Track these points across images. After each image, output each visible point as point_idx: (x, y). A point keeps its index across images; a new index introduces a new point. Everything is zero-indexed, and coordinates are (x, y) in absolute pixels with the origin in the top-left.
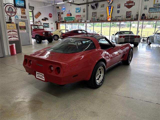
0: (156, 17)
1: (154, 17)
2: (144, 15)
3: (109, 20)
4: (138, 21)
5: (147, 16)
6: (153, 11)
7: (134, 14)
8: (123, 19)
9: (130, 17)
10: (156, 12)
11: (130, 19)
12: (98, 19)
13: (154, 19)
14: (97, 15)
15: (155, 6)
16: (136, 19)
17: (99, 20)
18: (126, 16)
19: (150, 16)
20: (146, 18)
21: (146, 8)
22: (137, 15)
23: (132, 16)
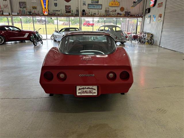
0: (95, 14)
1: (93, 14)
2: (84, 11)
3: (46, 14)
4: (79, 16)
5: (87, 12)
6: (92, 8)
7: (73, 9)
8: (62, 14)
9: (69, 12)
10: (94, 9)
11: (70, 14)
12: (30, 12)
13: (94, 15)
14: (28, 6)
15: (93, 3)
16: (77, 15)
17: (31, 14)
18: (66, 10)
19: (89, 12)
20: (87, 15)
21: (84, 4)
22: (78, 11)
23: (72, 11)
